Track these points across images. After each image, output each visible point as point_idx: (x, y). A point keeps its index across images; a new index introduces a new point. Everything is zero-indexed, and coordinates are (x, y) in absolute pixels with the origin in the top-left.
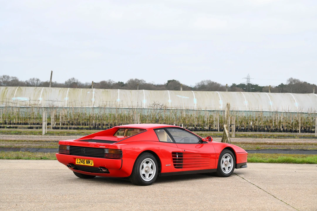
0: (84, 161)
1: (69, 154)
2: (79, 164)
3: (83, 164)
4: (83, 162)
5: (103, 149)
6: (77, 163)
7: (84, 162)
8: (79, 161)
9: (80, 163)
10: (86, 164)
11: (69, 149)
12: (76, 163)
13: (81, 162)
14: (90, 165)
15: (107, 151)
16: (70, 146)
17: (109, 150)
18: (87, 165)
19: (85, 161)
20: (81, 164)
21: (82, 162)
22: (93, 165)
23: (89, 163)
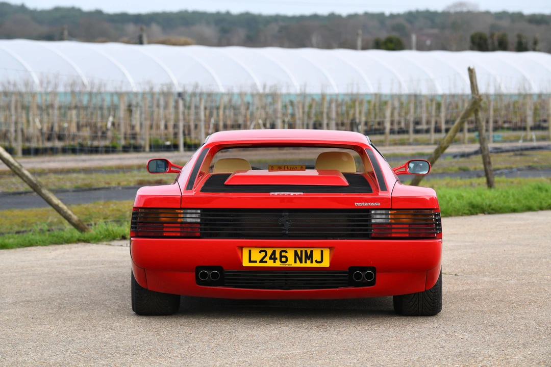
0: (283, 254)
1: (198, 234)
2: (258, 265)
3: (278, 264)
4: (278, 256)
5: (368, 210)
6: (250, 261)
7: (281, 257)
8: (257, 255)
9: (261, 261)
10: (291, 263)
11: (199, 220)
12: (246, 263)
13: (267, 259)
14: (315, 265)
15: (378, 218)
16: (203, 210)
17: (393, 212)
18: (298, 264)
19: (290, 254)
20: (270, 263)
21: (275, 259)
22: (326, 263)
23: (310, 257)
